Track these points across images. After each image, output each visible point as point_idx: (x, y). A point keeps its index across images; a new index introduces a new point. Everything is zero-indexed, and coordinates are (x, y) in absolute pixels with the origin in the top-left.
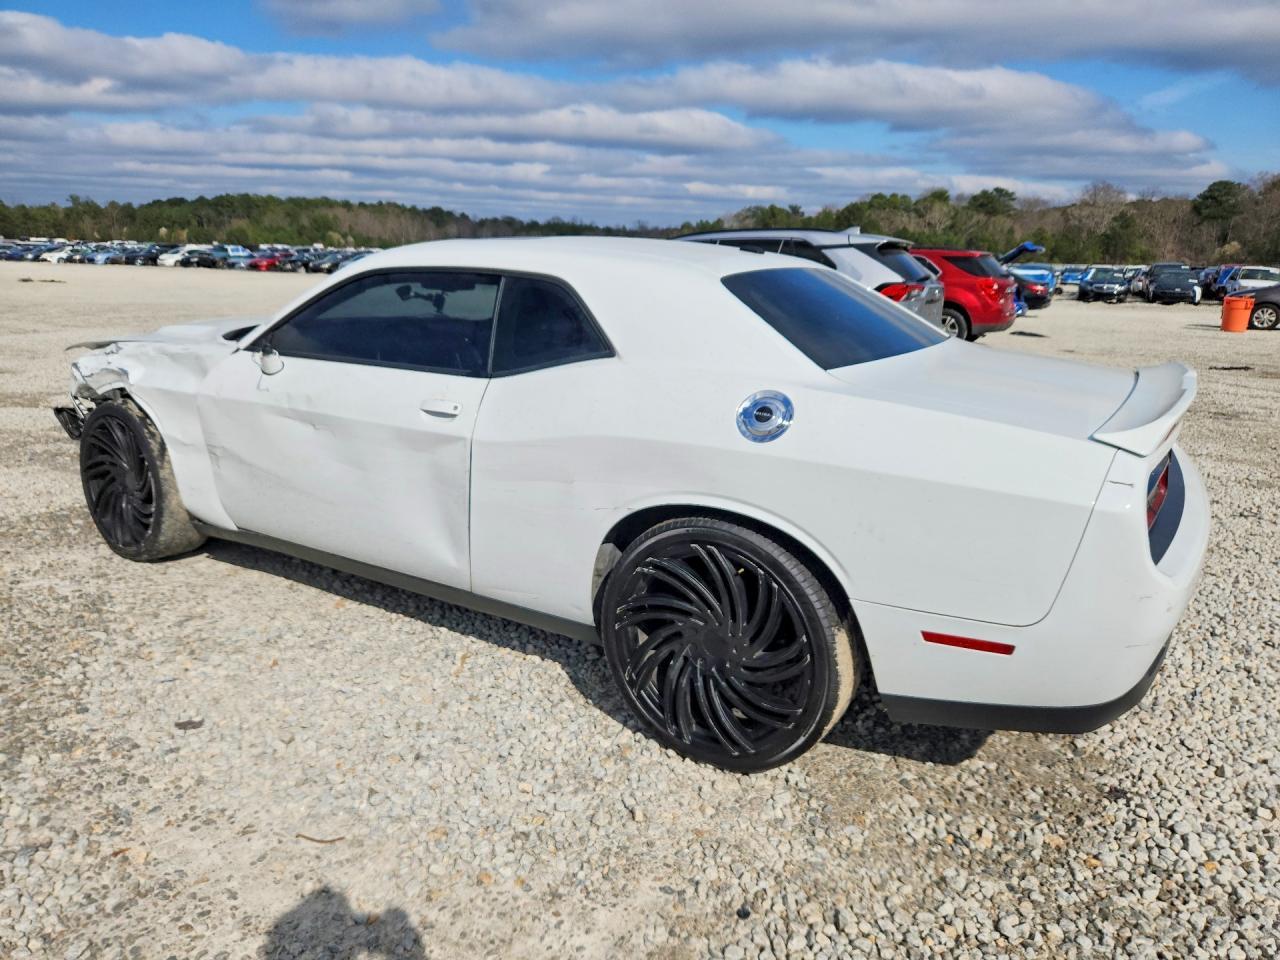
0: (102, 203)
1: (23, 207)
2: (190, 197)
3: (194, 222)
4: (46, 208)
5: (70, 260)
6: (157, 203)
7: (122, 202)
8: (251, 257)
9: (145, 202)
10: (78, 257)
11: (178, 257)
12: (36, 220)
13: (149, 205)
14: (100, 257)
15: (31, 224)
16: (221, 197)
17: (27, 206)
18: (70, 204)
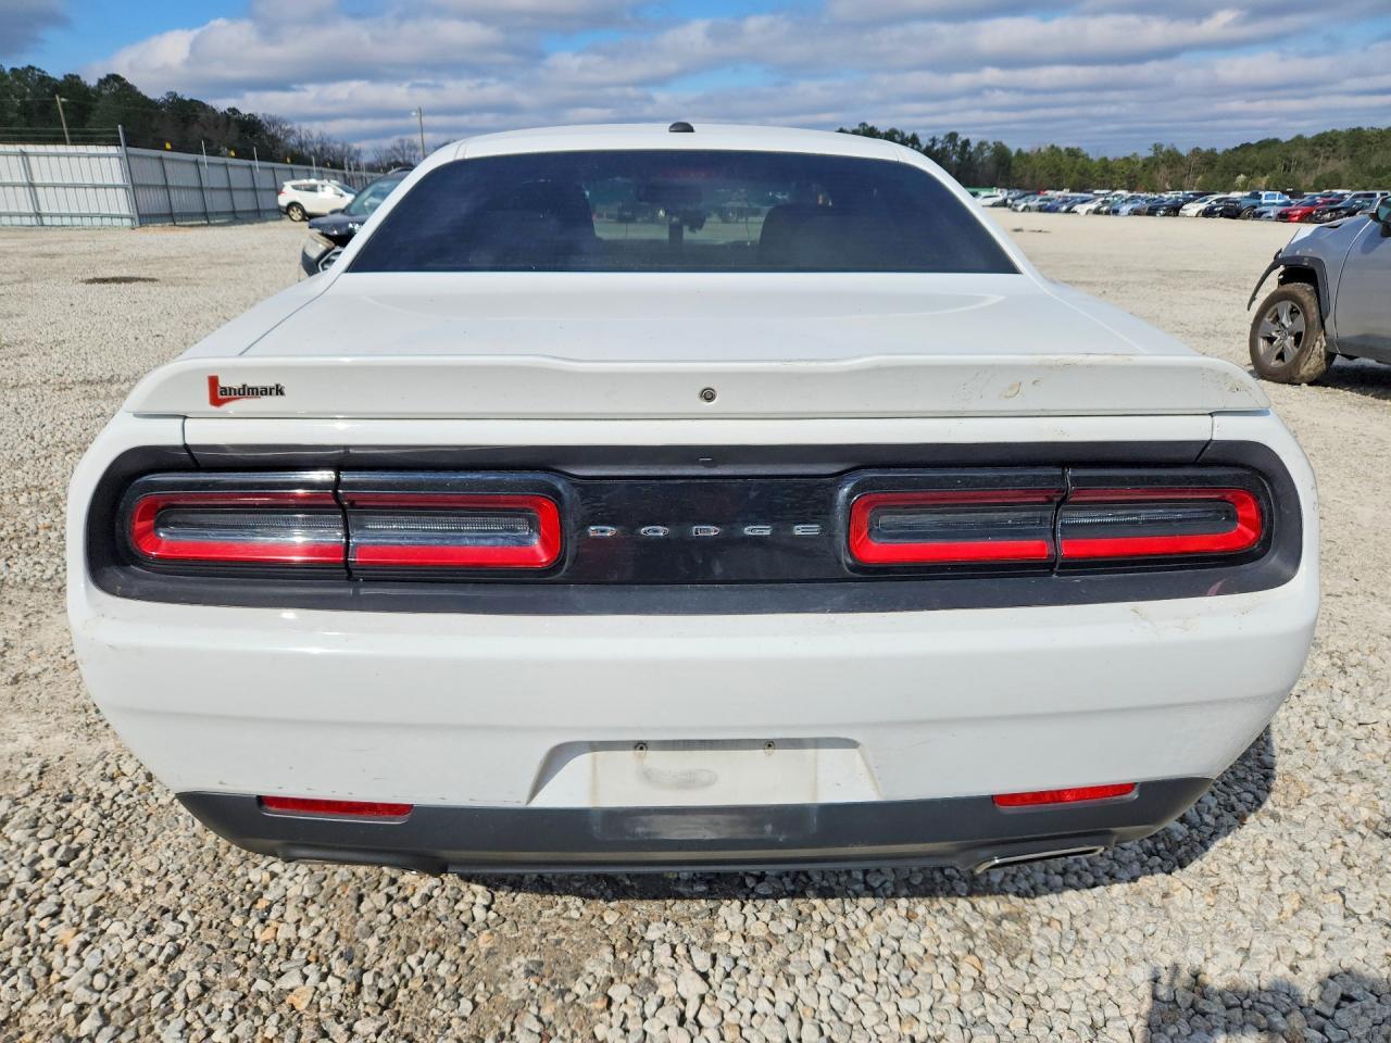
0: (1184, 150)
1: (1105, 159)
2: (1285, 137)
3: (1280, 167)
4: (1127, 159)
5: (1097, 212)
6: (1246, 147)
7: (1204, 149)
8: (1288, 204)
9: (1231, 146)
10: (1105, 209)
11: (1203, 206)
12: (1114, 173)
13: (1236, 149)
14: (1125, 209)
15: (1107, 177)
16: (1325, 134)
17: (1110, 158)
18: (1151, 154)
